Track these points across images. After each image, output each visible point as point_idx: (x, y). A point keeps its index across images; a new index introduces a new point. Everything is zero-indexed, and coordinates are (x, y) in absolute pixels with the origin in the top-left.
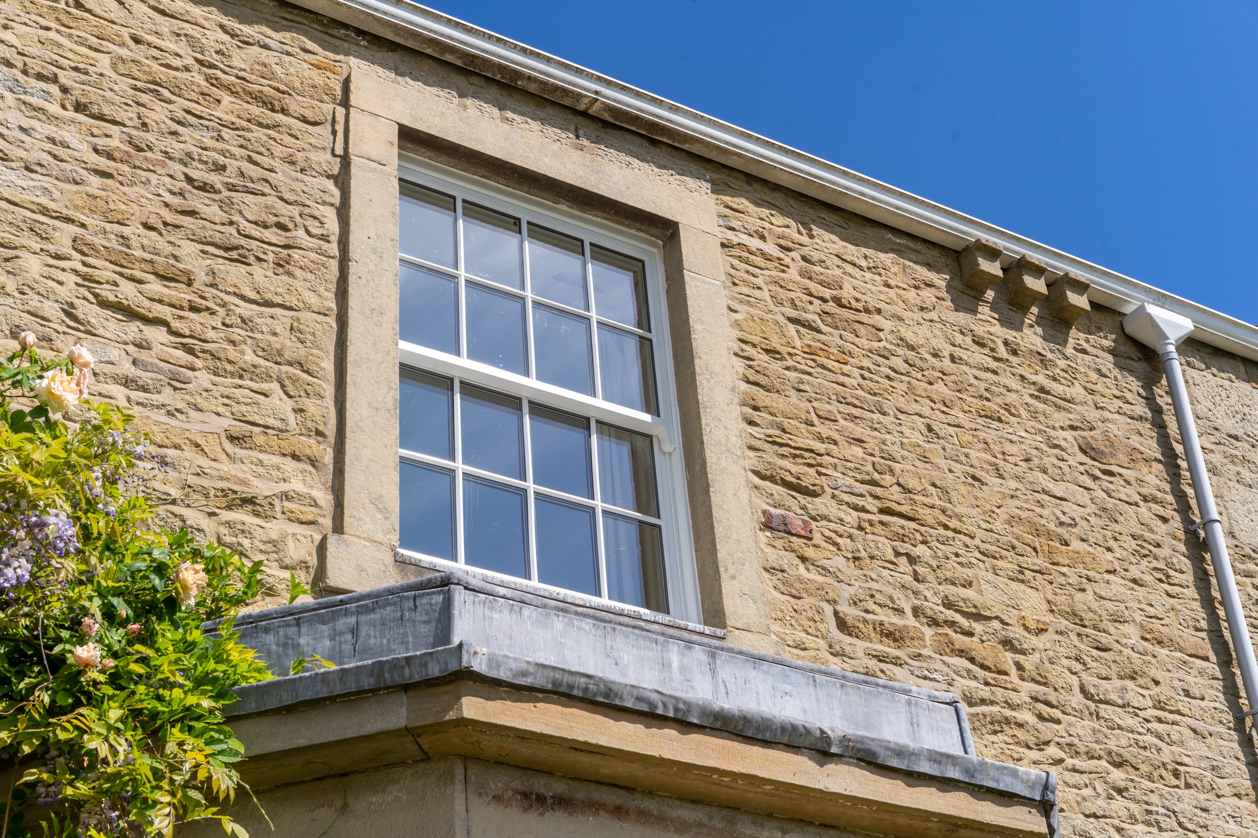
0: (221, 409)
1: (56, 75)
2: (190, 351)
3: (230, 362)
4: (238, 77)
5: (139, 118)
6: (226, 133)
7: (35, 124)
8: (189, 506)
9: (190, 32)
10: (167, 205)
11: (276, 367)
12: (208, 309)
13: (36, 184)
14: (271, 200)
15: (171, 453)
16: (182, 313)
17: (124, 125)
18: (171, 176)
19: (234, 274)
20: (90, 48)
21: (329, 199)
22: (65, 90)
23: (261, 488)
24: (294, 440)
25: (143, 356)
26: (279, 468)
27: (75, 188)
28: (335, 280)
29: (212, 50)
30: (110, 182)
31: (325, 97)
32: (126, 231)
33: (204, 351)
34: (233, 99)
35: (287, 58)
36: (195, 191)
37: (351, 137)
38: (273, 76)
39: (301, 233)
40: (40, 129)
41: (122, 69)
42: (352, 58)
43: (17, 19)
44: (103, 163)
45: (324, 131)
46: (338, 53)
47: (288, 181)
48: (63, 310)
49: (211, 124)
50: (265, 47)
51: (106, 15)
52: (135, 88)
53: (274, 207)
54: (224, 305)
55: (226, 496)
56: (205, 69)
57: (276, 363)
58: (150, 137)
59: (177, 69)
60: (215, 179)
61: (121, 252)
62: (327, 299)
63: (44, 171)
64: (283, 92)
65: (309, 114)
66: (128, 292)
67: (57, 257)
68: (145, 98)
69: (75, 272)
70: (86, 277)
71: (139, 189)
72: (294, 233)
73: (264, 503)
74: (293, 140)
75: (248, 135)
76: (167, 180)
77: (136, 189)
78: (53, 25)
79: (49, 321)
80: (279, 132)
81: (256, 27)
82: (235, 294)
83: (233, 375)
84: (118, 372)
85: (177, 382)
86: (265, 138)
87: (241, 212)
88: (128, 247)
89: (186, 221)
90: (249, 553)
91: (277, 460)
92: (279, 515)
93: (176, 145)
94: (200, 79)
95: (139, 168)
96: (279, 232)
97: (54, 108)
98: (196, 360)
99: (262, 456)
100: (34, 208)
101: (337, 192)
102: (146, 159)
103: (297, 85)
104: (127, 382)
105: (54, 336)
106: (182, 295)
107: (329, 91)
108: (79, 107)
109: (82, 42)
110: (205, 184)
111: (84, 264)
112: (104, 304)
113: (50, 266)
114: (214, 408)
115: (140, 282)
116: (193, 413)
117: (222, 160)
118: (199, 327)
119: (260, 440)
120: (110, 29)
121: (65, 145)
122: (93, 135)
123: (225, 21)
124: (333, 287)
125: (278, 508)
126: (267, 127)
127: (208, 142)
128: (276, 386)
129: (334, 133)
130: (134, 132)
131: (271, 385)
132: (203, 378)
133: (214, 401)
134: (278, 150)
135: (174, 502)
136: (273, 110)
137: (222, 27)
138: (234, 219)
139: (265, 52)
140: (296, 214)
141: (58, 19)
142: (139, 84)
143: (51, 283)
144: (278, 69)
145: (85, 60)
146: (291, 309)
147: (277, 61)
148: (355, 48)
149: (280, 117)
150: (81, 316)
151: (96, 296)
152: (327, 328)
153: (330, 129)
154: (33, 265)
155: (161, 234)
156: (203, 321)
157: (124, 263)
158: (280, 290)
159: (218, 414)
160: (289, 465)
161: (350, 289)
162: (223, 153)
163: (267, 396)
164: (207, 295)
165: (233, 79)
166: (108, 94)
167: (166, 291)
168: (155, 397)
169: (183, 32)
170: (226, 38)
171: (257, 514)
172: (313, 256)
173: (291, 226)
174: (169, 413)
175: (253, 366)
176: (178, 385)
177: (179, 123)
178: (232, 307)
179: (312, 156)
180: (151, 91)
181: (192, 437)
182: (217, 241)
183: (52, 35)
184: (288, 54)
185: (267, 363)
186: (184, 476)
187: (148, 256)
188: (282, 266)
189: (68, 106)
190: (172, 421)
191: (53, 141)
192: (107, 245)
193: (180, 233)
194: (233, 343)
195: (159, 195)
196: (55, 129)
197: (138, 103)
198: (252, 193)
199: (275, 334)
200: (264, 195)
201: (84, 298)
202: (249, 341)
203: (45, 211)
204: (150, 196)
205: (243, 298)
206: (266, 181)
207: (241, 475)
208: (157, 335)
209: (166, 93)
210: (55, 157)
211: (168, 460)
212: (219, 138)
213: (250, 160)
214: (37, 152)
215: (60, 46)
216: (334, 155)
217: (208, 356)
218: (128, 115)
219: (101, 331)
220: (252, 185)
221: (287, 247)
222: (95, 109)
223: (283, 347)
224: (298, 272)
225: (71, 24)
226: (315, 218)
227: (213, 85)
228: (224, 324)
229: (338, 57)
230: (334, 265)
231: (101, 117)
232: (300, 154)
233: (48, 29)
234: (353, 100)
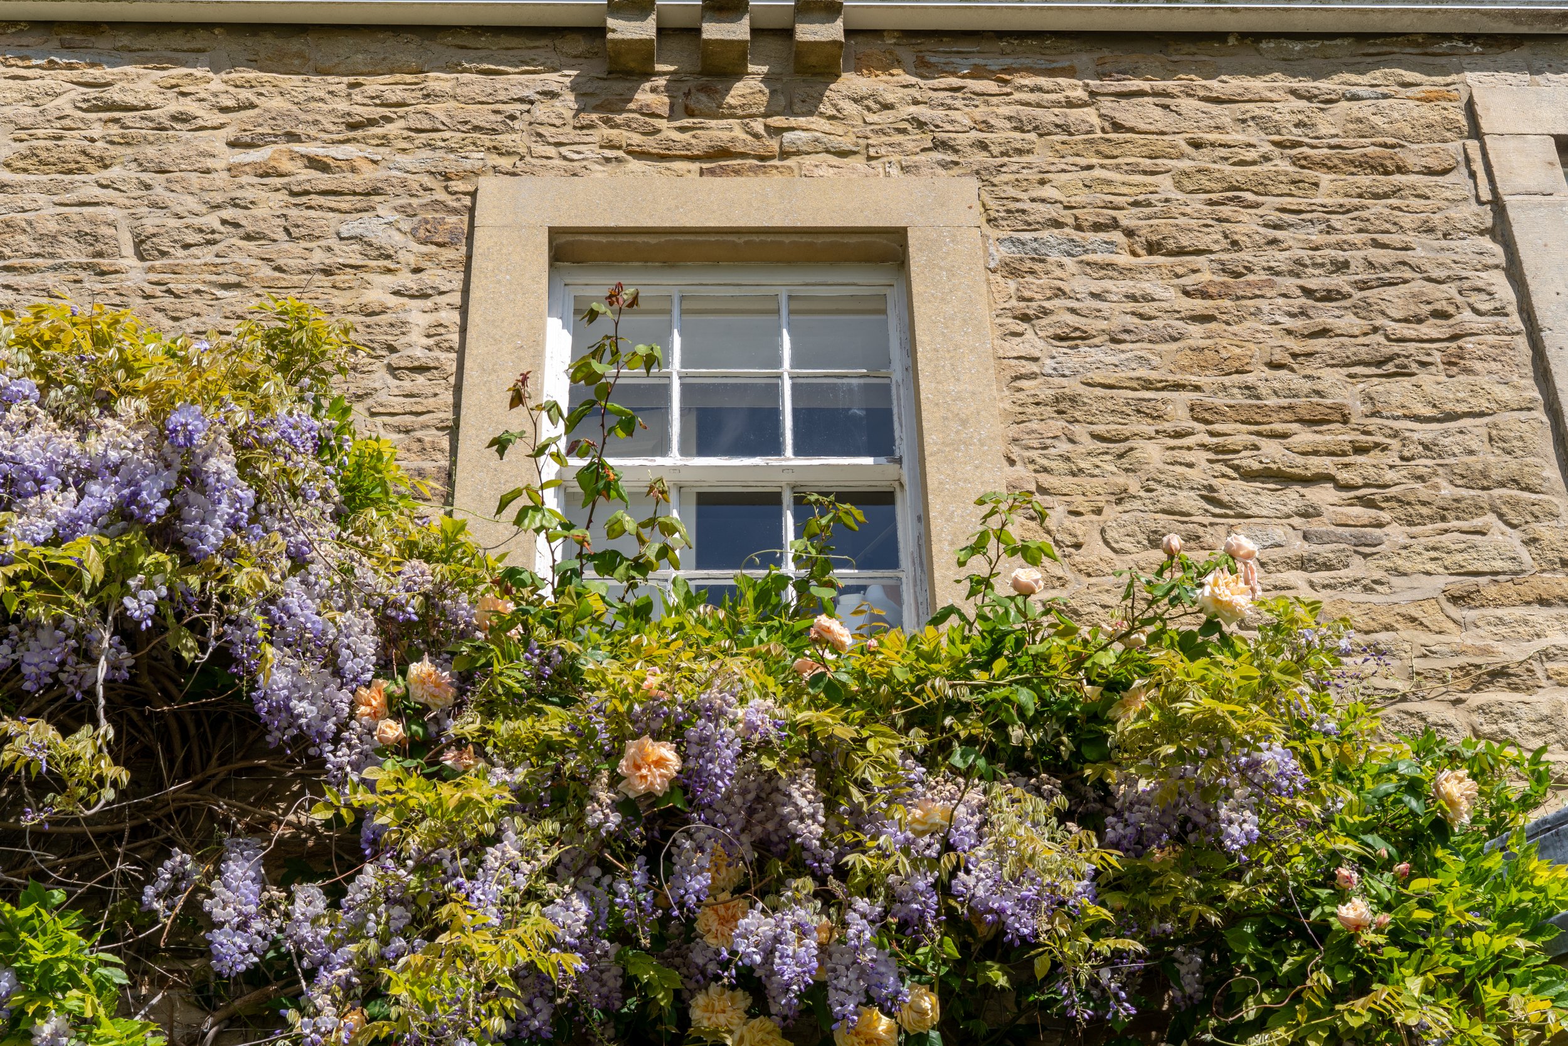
0: (1430, 567)
1: (1114, 219)
2: (1369, 503)
3: (1424, 504)
4: (1331, 147)
5: (1226, 237)
6: (1336, 221)
7: (1108, 284)
8: (1424, 698)
9: (1257, 112)
10: (1289, 332)
11: (1484, 493)
12: (1377, 445)
13: (1128, 355)
14: (1418, 285)
15: (1383, 637)
16: (1346, 460)
17: (1211, 252)
18: (1285, 296)
19: (1397, 391)
20: (1145, 173)
21: (1491, 261)
22: (1130, 233)
23: (1511, 653)
24: (1534, 581)
25: (1314, 525)
26: (1526, 622)
27: (1174, 346)
28: (1528, 361)
29: (1290, 125)
30: (1213, 325)
31: (1448, 134)
32: (1250, 379)
33: (1387, 500)
34: (1333, 176)
35: (1384, 103)
36: (1319, 304)
37: (1496, 173)
38: (1375, 131)
39: (1467, 314)
40: (1114, 289)
41: (1188, 185)
42: (1468, 74)
43: (1053, 168)
44: (1199, 305)
45: (1460, 176)
46: (1448, 74)
47: (1432, 255)
48: (1202, 497)
49: (1315, 215)
50: (1355, 98)
51: (1152, 128)
52: (1211, 203)
53: (1423, 294)
54: (1395, 434)
55: (1468, 674)
56: (1288, 151)
57: (1484, 488)
58: (1246, 256)
59: (1254, 163)
60: (1339, 281)
61: (1251, 406)
62: (1525, 389)
63: (1133, 337)
64: (1393, 146)
65: (1433, 163)
66: (1273, 453)
67: (1178, 435)
68: (1226, 211)
69: (1203, 446)
70: (1218, 450)
71: (1251, 324)
72: (1458, 318)
73: (1520, 670)
74: (1423, 201)
75: (1364, 214)
76: (1281, 301)
77: (1247, 324)
78: (1094, 161)
79: (1189, 515)
80: (1401, 197)
81: (1336, 78)
82: (1405, 416)
83: (1432, 519)
84: (1289, 554)
85: (1365, 547)
86: (1387, 211)
87: (1383, 313)
88: (1258, 398)
89: (1319, 344)
90: (1519, 740)
91: (1520, 612)
92: (1544, 682)
93: (1282, 256)
94: (1285, 166)
95: (1244, 297)
96: (1439, 322)
97: (1124, 259)
98: (1381, 513)
99: (1499, 612)
100: (1135, 384)
101: (1498, 249)
102: (1249, 284)
103: (1408, 131)
104: (1304, 564)
105: (1200, 531)
106: (1340, 437)
107: (1450, 125)
108: (1153, 248)
109: (1134, 170)
110: (1329, 291)
111: (1212, 434)
112: (1249, 476)
113: (1172, 448)
114: (1420, 567)
115: (1285, 436)
116: (1395, 581)
117: (1340, 255)
118: (1372, 470)
119: (1492, 591)
120: (1161, 143)
121: (1148, 298)
122: (1178, 276)
123: (1295, 84)
124: (1529, 370)
125: (1540, 674)
126: (1386, 196)
127: (1317, 239)
128: (1491, 518)
129: (1473, 175)
130: (1225, 257)
131: (1485, 518)
132: (1396, 534)
133: (1419, 559)
134: (1406, 220)
135: (1404, 698)
136: (1387, 173)
137: (1293, 92)
138: (1377, 323)
139: (1355, 105)
140: (1453, 292)
141: (1098, 152)
142: (1214, 196)
143: (1179, 469)
144: (1378, 120)
145: (1143, 190)
146: (1482, 414)
147: (1373, 109)
148: (1468, 60)
149: (1398, 179)
150: (1226, 498)
151: (1236, 468)
152: (1536, 425)
153: (1465, 172)
154: (1152, 453)
155: (1292, 370)
156: (1375, 462)
157: (1258, 418)
158: (1461, 395)
159: (1428, 573)
160: (1539, 614)
161: (1552, 366)
162: (1339, 246)
163: (1484, 534)
164: (1371, 428)
165: (1326, 150)
166: (1182, 221)
167: (1318, 438)
168: (1343, 573)
169: (1248, 115)
170: (1303, 104)
171: (1515, 688)
172: (1491, 339)
173: (1451, 310)
174: (1367, 589)
175: (1455, 500)
176: (1367, 550)
177: (1276, 227)
178: (1407, 434)
179: (1452, 213)
180: (1231, 199)
181: (1403, 611)
182: (1364, 357)
183: (1098, 173)
184: (1385, 96)
185: (1472, 492)
186: (1407, 663)
187: (1285, 402)
188: (1455, 364)
189: (1140, 251)
190: (1373, 598)
191: (1133, 298)
192: (1232, 402)
193: (1316, 362)
194: (1421, 478)
195: (1277, 323)
196: (1131, 283)
197: (1219, 220)
198: (1391, 284)
199: (1471, 452)
200: (1405, 282)
201: (1224, 476)
202: (1440, 471)
203: (1148, 385)
204: (1266, 328)
205: (1417, 418)
206: (1404, 263)
207: (1479, 643)
208: (1322, 495)
209: (1249, 196)
210: (1141, 316)
211: (1382, 647)
212: (1330, 229)
213: (1376, 244)
214: (1119, 317)
215: (1109, 182)
216: (1480, 202)
217: (1395, 504)
218: (1212, 238)
219: (1255, 510)
220: (1387, 274)
221: (1454, 338)
222: (1171, 244)
223: (1487, 466)
224: (1478, 366)
225: (1115, 153)
226: (1479, 290)
227: (1303, 167)
228: (1402, 458)
229: (1449, 79)
230: (1522, 342)
231: (1181, 252)
232: (1437, 216)
233: (1090, 167)
234: (1485, 126)
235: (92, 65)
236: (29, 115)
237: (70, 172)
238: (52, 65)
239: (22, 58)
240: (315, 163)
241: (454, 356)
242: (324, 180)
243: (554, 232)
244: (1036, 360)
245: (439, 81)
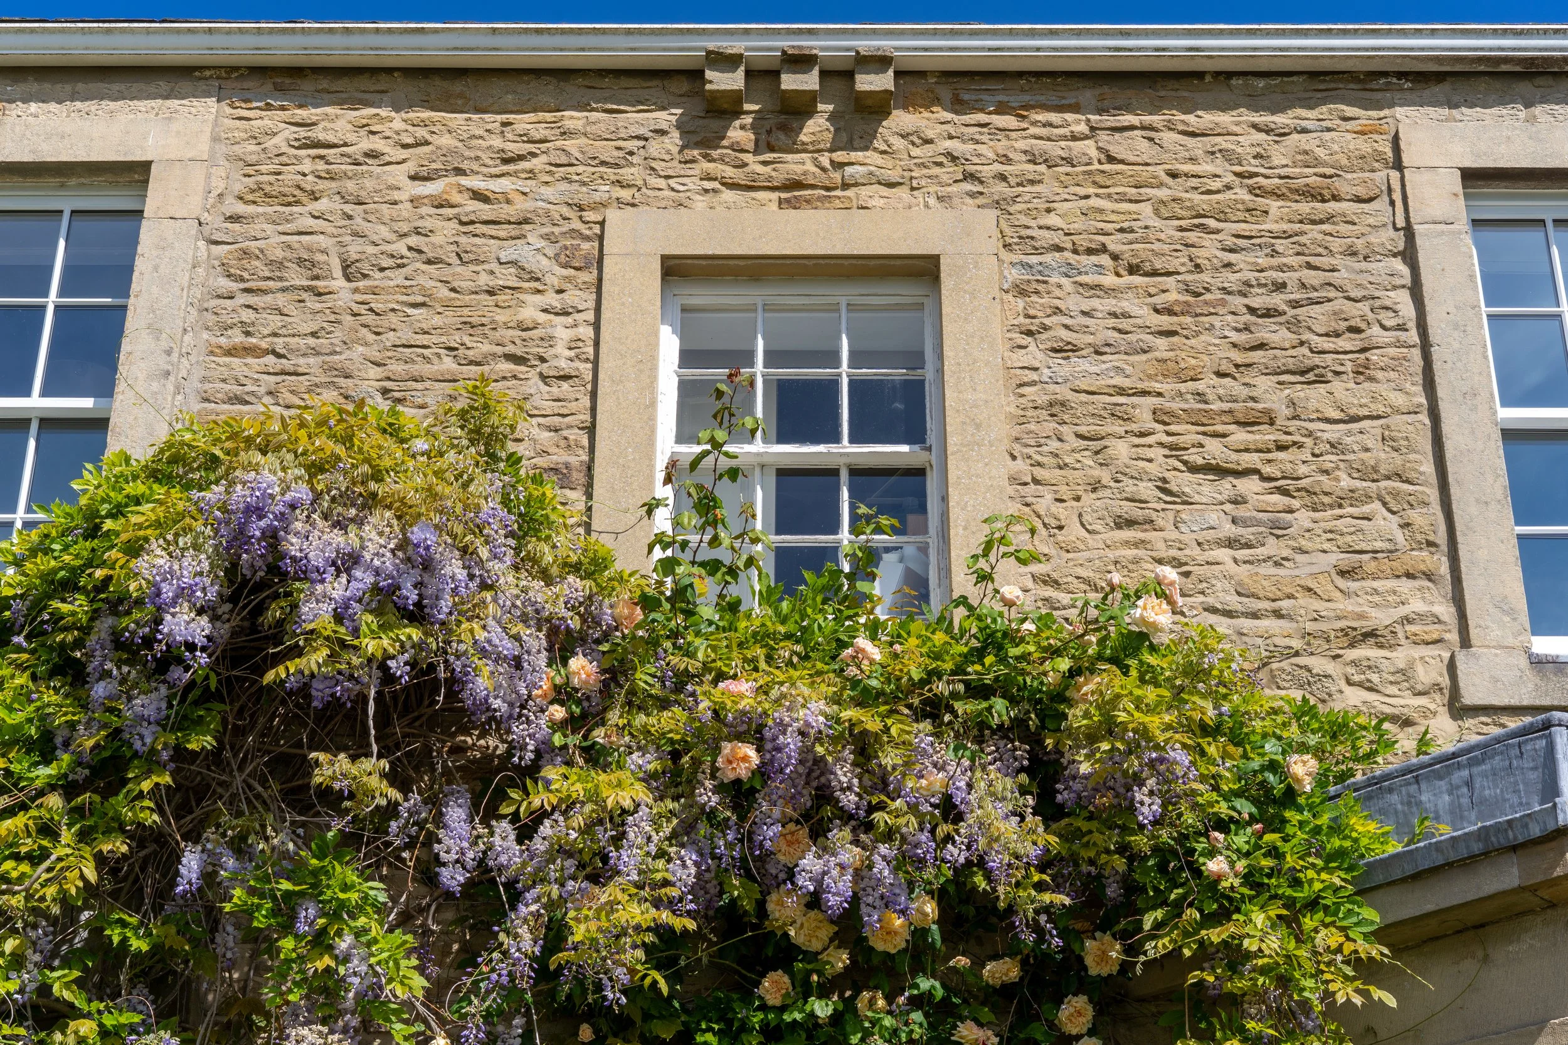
0: (1327, 546)
1: (1104, 245)
2: (1284, 492)
3: (1326, 494)
4: (1281, 177)
5: (1191, 260)
6: (1280, 245)
7: (1095, 303)
8: (1312, 654)
9: (1225, 145)
10: (1235, 345)
11: (1374, 485)
12: (1295, 443)
13: (1108, 365)
14: (1340, 304)
15: (1285, 604)
16: (1270, 456)
17: (1178, 273)
18: (1233, 313)
19: (1314, 397)
20: (1131, 201)
21: (1398, 281)
22: (1115, 257)
23: (1380, 618)
24: (1405, 558)
25: (1242, 512)
26: (1395, 592)
27: (1144, 357)
28: (1420, 370)
29: (1249, 157)
30: (1175, 339)
31: (1376, 165)
32: (1200, 386)
33: (1298, 490)
34: (1280, 203)
35: (1327, 136)
36: (1260, 321)
37: (1410, 203)
38: (1318, 162)
39: (1376, 329)
40: (1101, 308)
41: (1165, 213)
42: (1398, 109)
43: (1057, 198)
44: (1165, 321)
45: (1382, 204)
46: (1381, 109)
47: (1352, 276)
48: (1158, 487)
49: (1263, 240)
50: (1304, 131)
51: (1139, 160)
52: (1182, 229)
53: (1342, 311)
54: (1310, 434)
55: (1347, 635)
56: (1246, 181)
57: (1374, 481)
58: (1206, 277)
59: (1218, 192)
60: (1277, 300)
61: (1200, 410)
62: (1415, 395)
63: (1113, 350)
64: (1331, 177)
65: (1361, 191)
66: (1215, 450)
67: (1142, 435)
68: (1192, 237)
69: (1161, 444)
70: (1173, 447)
71: (1205, 337)
72: (1369, 332)
73: (1385, 632)
74: (1350, 227)
75: (1302, 239)
76: (1230, 318)
77: (1202, 338)
78: (1091, 190)
79: (1146, 502)
80: (1334, 223)
81: (1291, 113)
82: (1319, 419)
83: (1331, 507)
84: (1220, 536)
85: (1278, 529)
86: (1320, 237)
87: (1309, 328)
88: (1206, 403)
89: (1257, 356)
90: (1380, 688)
91: (1391, 584)
92: (1403, 641)
93: (1233, 277)
94: (1243, 195)
95: (1201, 315)
96: (1353, 336)
97: (1109, 280)
98: (1293, 501)
99: (1376, 584)
100: (1111, 391)
101: (1405, 270)
102: (1206, 303)
103: (1345, 162)
104: (1231, 543)
105: (1154, 515)
106: (1267, 437)
107: (1378, 156)
108: (1133, 270)
109: (1123, 198)
110: (1268, 310)
111: (1168, 434)
112: (1194, 469)
113: (1137, 446)
114: (1319, 547)
115: (1224, 436)
116: (1299, 558)
117: (1279, 276)
118: (1289, 465)
119: (1371, 567)
120: (1145, 173)
121: (1126, 315)
122: (1151, 296)
123: (1256, 118)
124: (1419, 379)
125: (1401, 635)
126: (1321, 222)
127: (1262, 261)
128: (1377, 505)
129: (1392, 203)
130: (1189, 277)
131: (1373, 506)
132: (1303, 518)
133: (1318, 540)
134: (1336, 245)
135: (1297, 654)
136: (1324, 201)
137: (1255, 126)
138: (1304, 338)
139: (1303, 137)
140: (1367, 310)
141: (1094, 183)
142: (1183, 223)
143: (1141, 464)
144: (1321, 153)
145: (1128, 217)
146: (1379, 417)
147: (1317, 142)
148: (1398, 95)
149: (1332, 207)
150: (1175, 489)
151: (1185, 463)
152: (1420, 427)
153: (1386, 199)
154: (1121, 450)
155: (1235, 378)
156: (1292, 458)
157: (1205, 421)
158: (1363, 401)
159: (1324, 552)
160: (1405, 585)
161: (1437, 378)
162: (1280, 268)
163: (1370, 520)
164: (1291, 429)
165: (1277, 180)
166: (1157, 246)
167: (1250, 437)
168: (1260, 551)
169: (1216, 149)
170: (1263, 136)
171: (1381, 646)
172: (1392, 351)
173: (1363, 326)
174: (1276, 564)
175: (1351, 491)
176: (1279, 532)
177: (1231, 251)
178: (1319, 434)
179: (1372, 239)
180: (1197, 226)
181: (1302, 583)
182: (1291, 367)
183: (1094, 202)
184: (1329, 130)
185: (1365, 484)
186: (1302, 625)
187: (1226, 406)
188: (1361, 373)
189: (1123, 272)
190: (1281, 572)
191: (1114, 315)
192: (1186, 406)
193: (1254, 372)
194: (1326, 472)
195: (1226, 337)
196: (1114, 302)
197: (1186, 245)
198: (1318, 303)
199: (1367, 450)
200: (1329, 300)
201: (1175, 469)
202: (1342, 465)
203: (1121, 391)
204: (1217, 341)
205: (1328, 421)
206: (1330, 284)
207: (1358, 609)
208: (1250, 486)
209: (1212, 223)
210: (1120, 331)
211: (1284, 612)
212: (1275, 253)
213: (1310, 266)
214: (1102, 331)
215: (1101, 211)
216: (1396, 229)
217: (1304, 494)
218: (1179, 262)
219: (1197, 498)
220: (1316, 294)
221: (1364, 350)
222: (1147, 267)
223: (1378, 461)
224: (1380, 375)
225: (1108, 183)
226: (1387, 308)
227: (1257, 195)
228: (1314, 455)
229: (1382, 114)
230: (1416, 353)
231: (1155, 273)
232: (1360, 241)
233: (1087, 197)
234: (1406, 160)
235: (300, 106)
236: (253, 153)
237: (289, 204)
238: (269, 107)
239: (246, 101)
240: (478, 196)
241: (590, 366)
242: (485, 211)
243: (664, 258)
244: (1036, 369)
245: (573, 119)
